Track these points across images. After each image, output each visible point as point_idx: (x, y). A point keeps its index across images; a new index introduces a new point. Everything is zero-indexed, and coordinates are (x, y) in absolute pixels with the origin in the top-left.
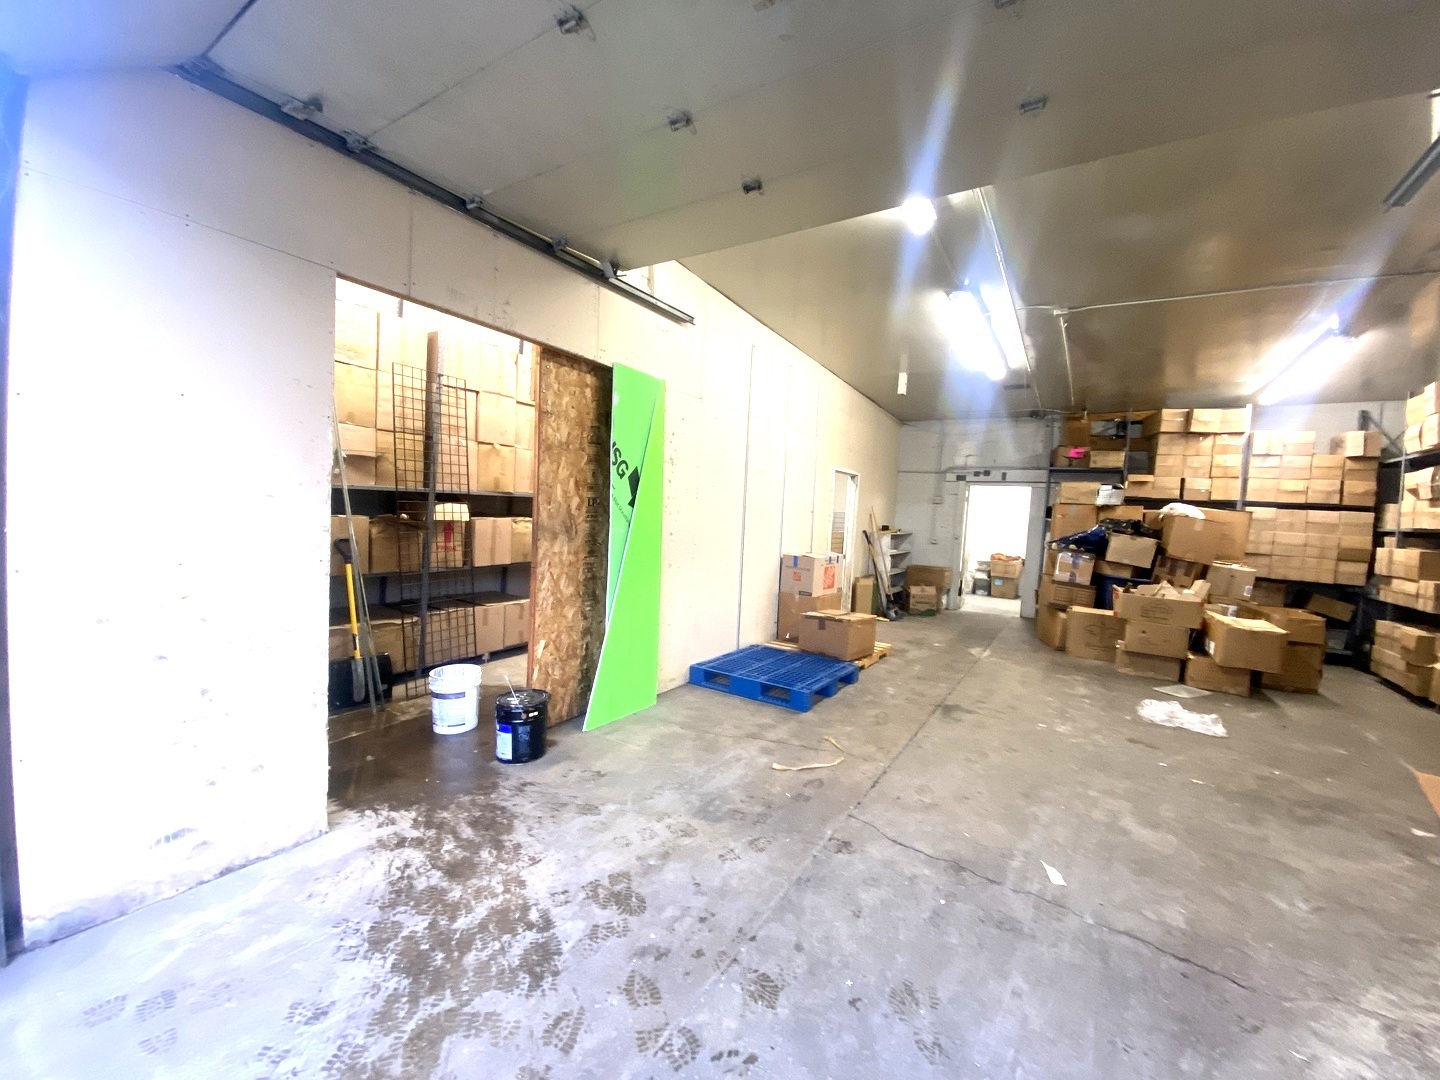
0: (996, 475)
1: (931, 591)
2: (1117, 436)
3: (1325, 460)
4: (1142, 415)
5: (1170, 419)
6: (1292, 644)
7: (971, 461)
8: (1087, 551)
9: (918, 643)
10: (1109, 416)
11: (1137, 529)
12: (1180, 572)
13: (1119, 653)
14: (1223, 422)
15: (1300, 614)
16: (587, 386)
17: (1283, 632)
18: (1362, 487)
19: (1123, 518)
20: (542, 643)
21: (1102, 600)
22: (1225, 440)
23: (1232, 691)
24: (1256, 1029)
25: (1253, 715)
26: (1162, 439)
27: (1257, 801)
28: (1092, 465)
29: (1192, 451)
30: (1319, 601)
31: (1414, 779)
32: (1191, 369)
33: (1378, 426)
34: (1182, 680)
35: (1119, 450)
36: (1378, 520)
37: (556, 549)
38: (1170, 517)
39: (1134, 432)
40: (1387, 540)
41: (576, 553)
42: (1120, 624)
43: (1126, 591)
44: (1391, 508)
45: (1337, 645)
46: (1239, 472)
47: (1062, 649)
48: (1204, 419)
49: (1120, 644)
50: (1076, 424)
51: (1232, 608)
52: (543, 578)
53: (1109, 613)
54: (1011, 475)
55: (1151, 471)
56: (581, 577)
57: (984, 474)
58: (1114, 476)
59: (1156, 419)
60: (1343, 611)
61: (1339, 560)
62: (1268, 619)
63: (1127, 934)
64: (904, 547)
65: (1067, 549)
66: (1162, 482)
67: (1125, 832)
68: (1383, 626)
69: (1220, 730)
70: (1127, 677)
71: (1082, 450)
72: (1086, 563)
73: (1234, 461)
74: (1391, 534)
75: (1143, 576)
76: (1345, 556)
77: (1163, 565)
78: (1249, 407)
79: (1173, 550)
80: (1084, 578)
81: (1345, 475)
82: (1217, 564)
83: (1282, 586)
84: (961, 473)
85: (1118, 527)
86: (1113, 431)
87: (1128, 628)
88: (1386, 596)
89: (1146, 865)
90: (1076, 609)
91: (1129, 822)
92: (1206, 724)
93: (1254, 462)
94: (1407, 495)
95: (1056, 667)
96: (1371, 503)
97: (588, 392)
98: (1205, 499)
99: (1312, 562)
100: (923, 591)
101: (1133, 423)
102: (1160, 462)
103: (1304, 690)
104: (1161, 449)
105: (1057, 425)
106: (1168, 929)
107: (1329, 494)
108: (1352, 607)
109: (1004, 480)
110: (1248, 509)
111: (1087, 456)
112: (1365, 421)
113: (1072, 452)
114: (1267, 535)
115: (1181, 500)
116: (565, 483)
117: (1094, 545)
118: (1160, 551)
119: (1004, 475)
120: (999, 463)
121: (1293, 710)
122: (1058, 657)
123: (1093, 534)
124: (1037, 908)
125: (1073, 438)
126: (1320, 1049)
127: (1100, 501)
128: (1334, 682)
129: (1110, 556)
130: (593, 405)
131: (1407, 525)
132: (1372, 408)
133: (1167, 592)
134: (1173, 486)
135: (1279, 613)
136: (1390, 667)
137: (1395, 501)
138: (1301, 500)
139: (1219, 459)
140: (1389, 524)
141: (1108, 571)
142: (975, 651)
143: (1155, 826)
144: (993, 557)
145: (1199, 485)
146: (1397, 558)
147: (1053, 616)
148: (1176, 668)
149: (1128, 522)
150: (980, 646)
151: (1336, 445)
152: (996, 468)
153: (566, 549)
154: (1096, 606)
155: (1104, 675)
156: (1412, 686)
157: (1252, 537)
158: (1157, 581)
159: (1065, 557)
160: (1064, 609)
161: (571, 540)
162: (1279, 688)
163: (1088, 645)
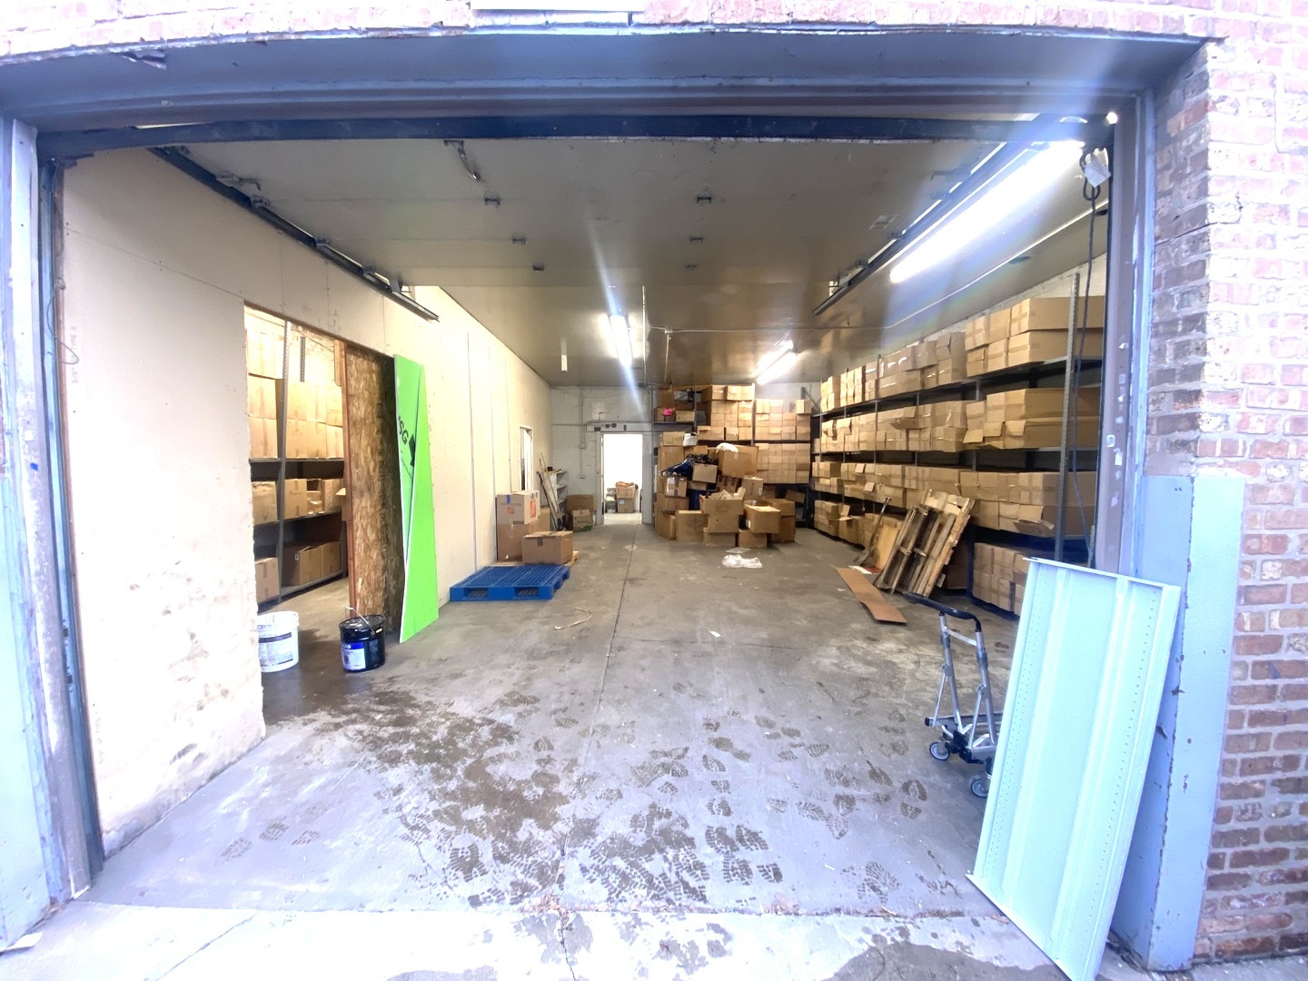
0: (620, 427)
1: (586, 512)
2: (689, 401)
3: (788, 416)
4: (701, 388)
5: (717, 391)
6: (783, 517)
7: (603, 417)
8: (683, 475)
9: (591, 548)
10: (683, 388)
11: (706, 460)
12: (729, 484)
13: (705, 535)
14: (742, 394)
15: (784, 501)
16: (373, 372)
17: (778, 511)
18: (805, 430)
19: (698, 454)
20: (360, 580)
21: (693, 505)
22: (743, 404)
23: (760, 546)
24: (799, 659)
25: (771, 556)
26: (714, 403)
27: (781, 591)
28: (677, 420)
29: (728, 412)
30: (790, 493)
31: (836, 571)
32: (725, 362)
33: (810, 396)
34: (737, 545)
35: (692, 410)
36: (812, 447)
37: (363, 504)
38: (721, 452)
39: (698, 398)
40: (816, 457)
41: (375, 507)
42: (705, 517)
43: (707, 497)
44: (817, 440)
45: (800, 517)
46: (751, 424)
47: (674, 538)
48: (735, 392)
49: (705, 530)
50: (665, 392)
51: (754, 502)
52: (357, 529)
53: (699, 512)
54: (629, 426)
55: (708, 423)
56: (379, 526)
57: (612, 426)
58: (690, 427)
59: (709, 391)
60: (801, 498)
61: (797, 470)
62: (771, 505)
63: (749, 644)
64: (563, 481)
65: (671, 475)
66: (714, 431)
67: (736, 613)
68: (818, 503)
69: (759, 565)
70: (710, 547)
71: (671, 410)
72: (683, 485)
73: (748, 417)
74: (818, 454)
75: (712, 488)
76: (800, 468)
77: (723, 480)
78: (753, 384)
79: (725, 472)
80: (682, 492)
81: (797, 423)
82: (746, 478)
83: (774, 487)
84: (598, 425)
85: (696, 459)
86: (686, 398)
87: (710, 520)
88: (818, 488)
89: (747, 622)
90: (681, 512)
91: (735, 608)
92: (752, 563)
93: (758, 418)
94: (823, 434)
95: (673, 550)
96: (808, 439)
97: (374, 377)
98: (736, 440)
99: (786, 473)
100: (581, 513)
101: (698, 392)
102: (713, 418)
103: (789, 541)
104: (714, 410)
105: (655, 392)
106: (763, 640)
107: (790, 434)
108: (804, 495)
109: (625, 430)
110: (757, 444)
111: (673, 415)
112: (804, 393)
113: (666, 412)
114: (765, 460)
115: (725, 441)
116: (365, 452)
117: (685, 472)
118: (719, 472)
119: (625, 426)
120: (621, 418)
121: (786, 551)
122: (673, 543)
123: (685, 464)
124: (714, 646)
125: (667, 402)
126: (820, 659)
127: (685, 443)
128: (802, 535)
129: (695, 477)
130: (377, 387)
131: (824, 450)
132: (806, 385)
133: (726, 495)
134: (719, 432)
135: (775, 501)
136: (823, 524)
137: (819, 437)
138: (778, 438)
139: (742, 416)
140: (817, 450)
141: (694, 487)
142: (628, 547)
143: (745, 608)
144: (617, 485)
145: (733, 432)
146: (822, 466)
147: (668, 519)
148: (734, 539)
149: (701, 456)
150: (629, 544)
151: (792, 407)
152: (618, 422)
153: (369, 504)
154: (690, 509)
155: (700, 549)
156: (831, 532)
157: (759, 460)
158: (719, 491)
159: (671, 481)
160: (673, 513)
161: (371, 495)
162: (779, 542)
163: (689, 533)
